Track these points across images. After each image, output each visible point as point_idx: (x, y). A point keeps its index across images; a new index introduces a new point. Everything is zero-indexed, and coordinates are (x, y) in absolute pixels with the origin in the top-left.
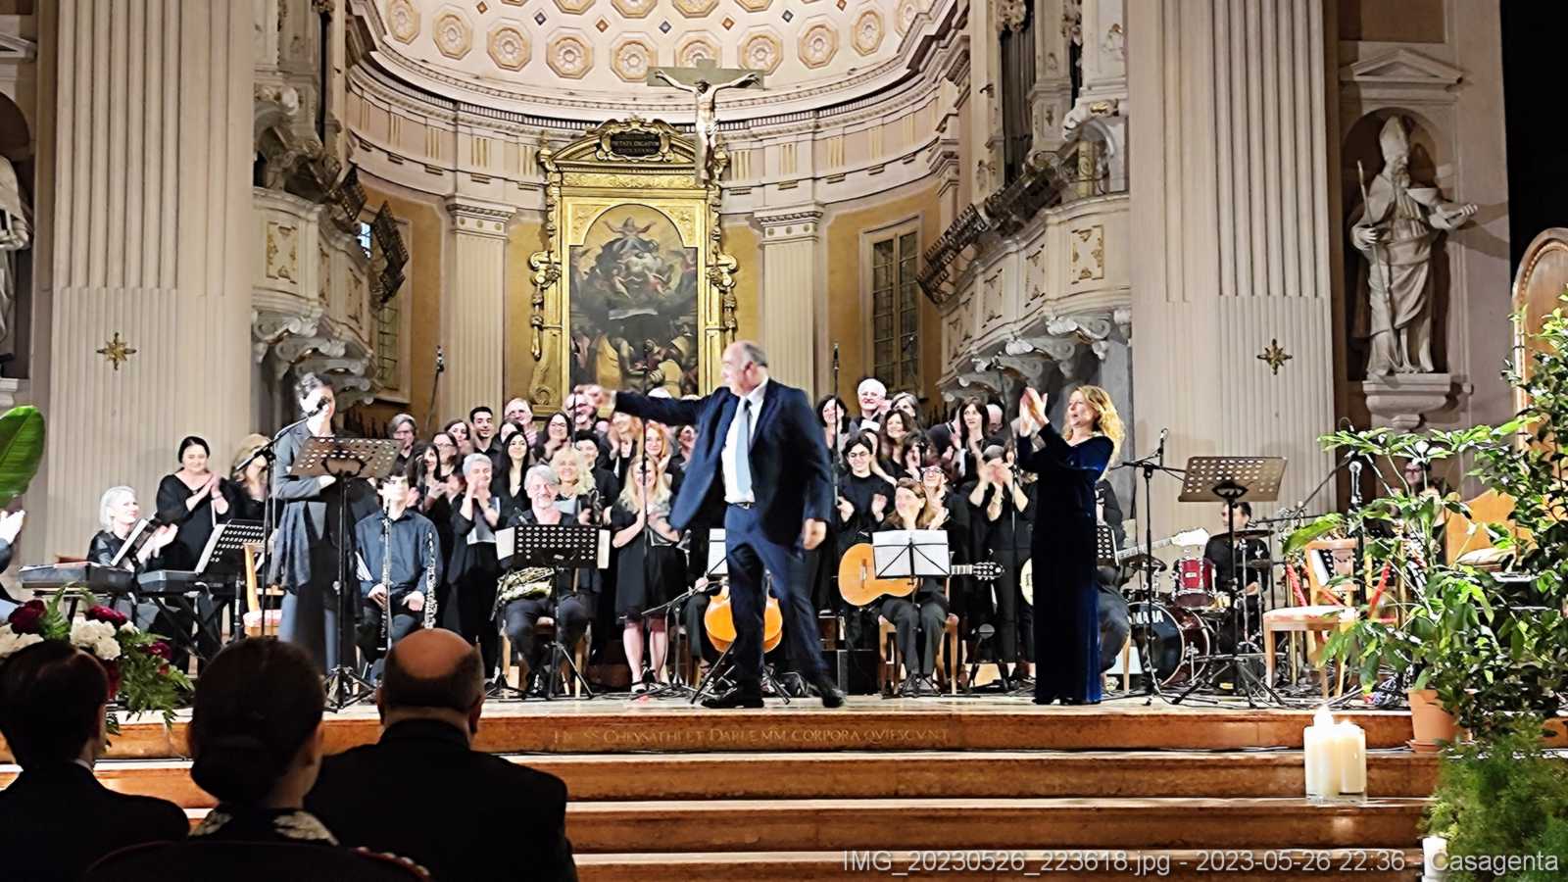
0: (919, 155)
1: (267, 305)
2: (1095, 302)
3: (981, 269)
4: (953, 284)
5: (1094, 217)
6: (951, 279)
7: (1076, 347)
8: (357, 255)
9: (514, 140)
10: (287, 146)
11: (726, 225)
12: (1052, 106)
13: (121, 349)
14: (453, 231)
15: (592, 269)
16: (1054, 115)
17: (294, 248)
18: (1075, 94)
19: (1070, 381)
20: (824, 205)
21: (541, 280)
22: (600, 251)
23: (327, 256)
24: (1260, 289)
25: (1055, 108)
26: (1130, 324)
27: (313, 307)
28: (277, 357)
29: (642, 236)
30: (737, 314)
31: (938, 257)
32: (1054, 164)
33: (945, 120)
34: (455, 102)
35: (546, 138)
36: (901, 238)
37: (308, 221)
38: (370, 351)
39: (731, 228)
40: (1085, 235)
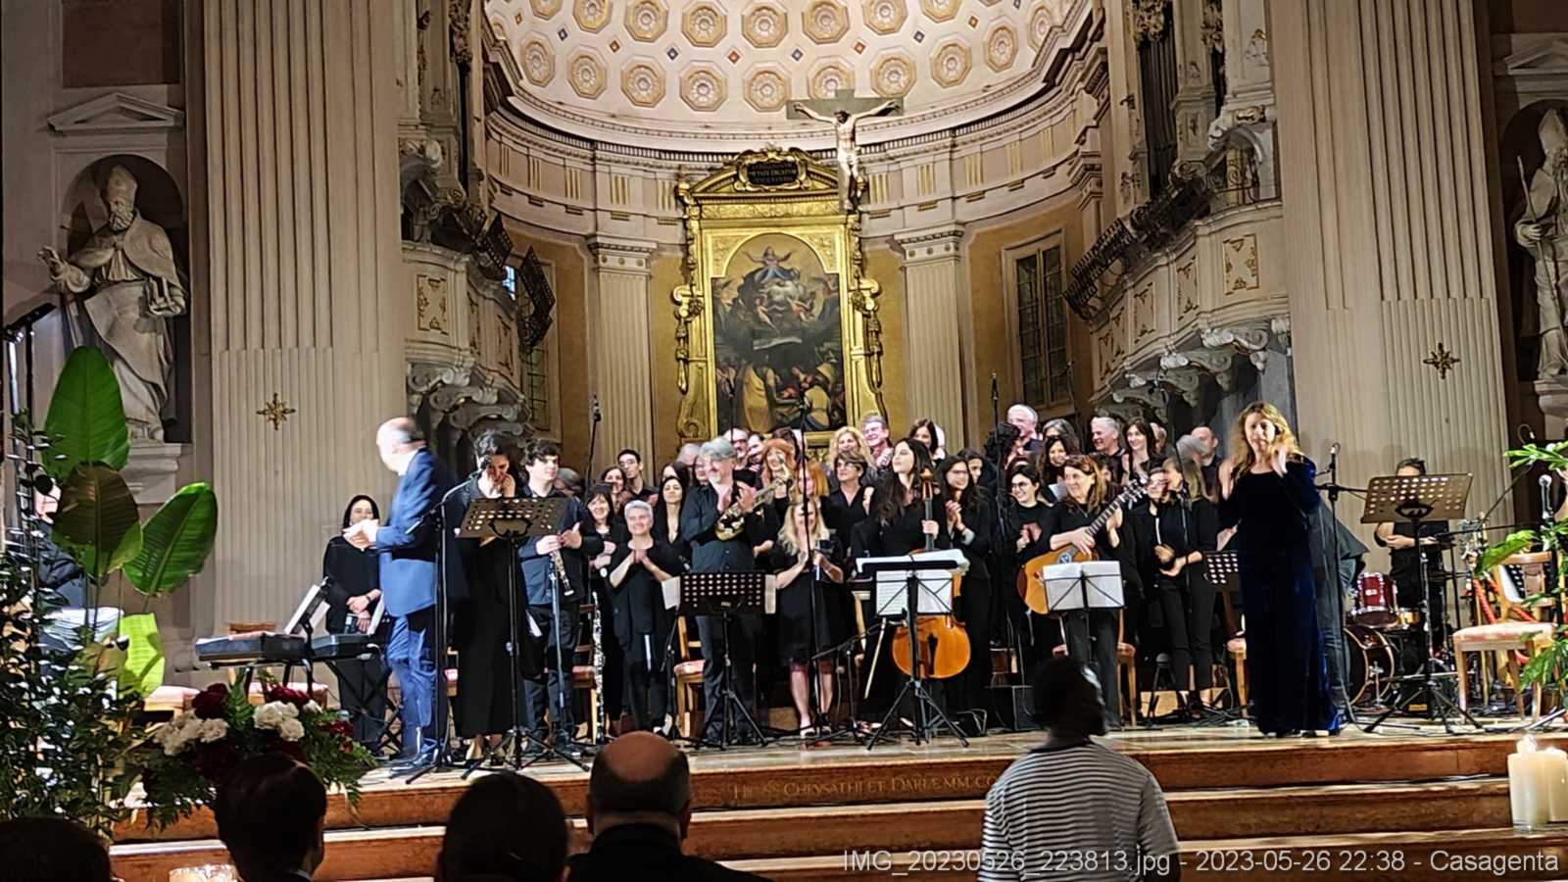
0: (1059, 169)
1: (421, 357)
2: (1252, 312)
3: (1130, 284)
4: (1101, 299)
5: (1247, 226)
6: (1098, 294)
7: (1233, 358)
8: (504, 301)
9: (652, 176)
10: (433, 199)
11: (866, 249)
12: (1196, 115)
13: (281, 409)
14: (596, 270)
15: (734, 300)
16: (1199, 124)
17: (444, 299)
18: (1220, 102)
19: (1228, 393)
20: (964, 224)
21: (684, 314)
22: (742, 282)
23: (477, 305)
24: (1423, 293)
25: (1199, 119)
26: (1289, 332)
27: (464, 356)
28: (430, 405)
29: (782, 264)
30: (882, 338)
31: (1086, 272)
32: (1202, 173)
33: (1084, 132)
34: (592, 142)
35: (684, 172)
36: (1044, 253)
37: (456, 272)
38: (523, 397)
39: (870, 251)
40: (1238, 245)
